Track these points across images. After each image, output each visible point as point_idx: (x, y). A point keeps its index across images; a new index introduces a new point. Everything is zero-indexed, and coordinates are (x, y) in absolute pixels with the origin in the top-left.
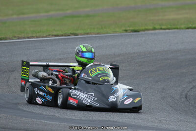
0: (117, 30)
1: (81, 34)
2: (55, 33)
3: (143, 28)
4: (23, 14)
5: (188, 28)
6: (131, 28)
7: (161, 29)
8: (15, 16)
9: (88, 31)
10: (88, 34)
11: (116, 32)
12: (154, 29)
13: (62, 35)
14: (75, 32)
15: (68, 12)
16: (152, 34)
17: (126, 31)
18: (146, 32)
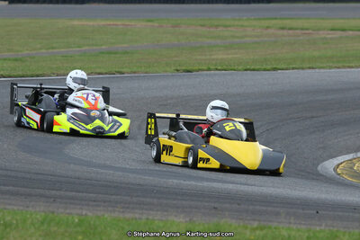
0: (168, 69)
1: (128, 73)
2: (98, 71)
3: (197, 68)
4: (53, 48)
5: (246, 70)
6: (184, 68)
7: (217, 69)
8: (44, 51)
9: (135, 69)
10: (135, 73)
11: (166, 71)
12: (209, 70)
13: (106, 73)
14: (120, 70)
15: (103, 47)
16: (207, 75)
17: (178, 70)
18: (200, 72)
